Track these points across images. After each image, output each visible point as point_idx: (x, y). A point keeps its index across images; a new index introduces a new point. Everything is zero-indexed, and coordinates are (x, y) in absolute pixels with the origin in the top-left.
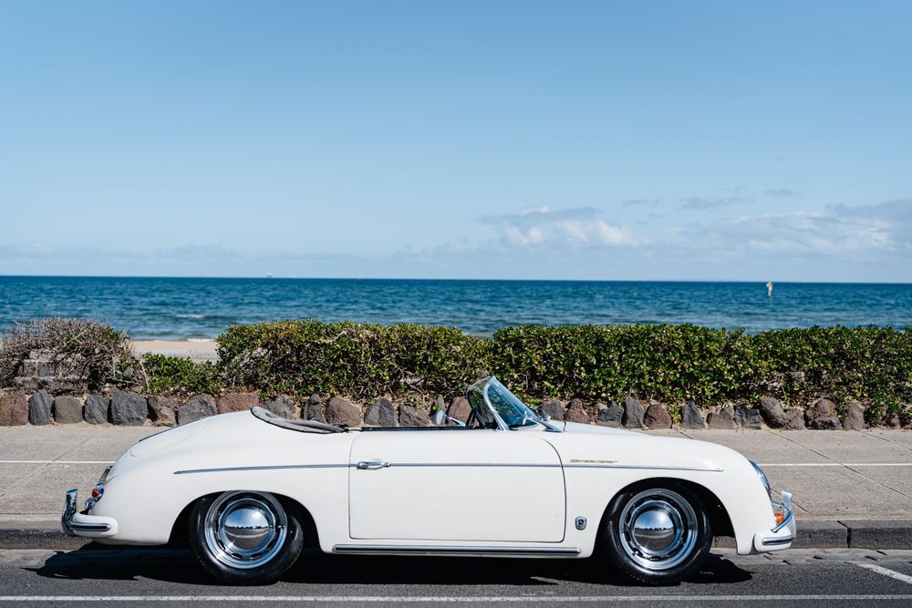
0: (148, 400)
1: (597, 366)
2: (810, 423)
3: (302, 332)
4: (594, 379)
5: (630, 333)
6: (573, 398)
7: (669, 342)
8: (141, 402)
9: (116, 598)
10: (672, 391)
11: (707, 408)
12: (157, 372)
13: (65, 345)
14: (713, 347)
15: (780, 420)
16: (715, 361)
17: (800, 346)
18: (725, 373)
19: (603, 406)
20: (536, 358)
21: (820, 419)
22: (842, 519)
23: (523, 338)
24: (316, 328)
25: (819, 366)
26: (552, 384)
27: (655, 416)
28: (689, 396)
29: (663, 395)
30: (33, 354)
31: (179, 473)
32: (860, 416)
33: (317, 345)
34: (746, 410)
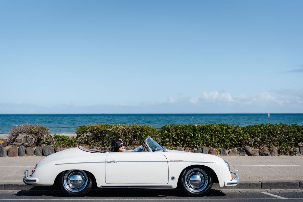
0: (54, 148)
1: (193, 137)
2: (261, 154)
3: (102, 127)
4: (193, 141)
5: (203, 126)
6: (186, 147)
7: (216, 129)
8: (52, 149)
9: (37, 200)
10: (217, 144)
11: (228, 150)
12: (58, 140)
13: (29, 132)
14: (230, 130)
15: (251, 153)
16: (230, 135)
17: (257, 130)
18: (234, 138)
19: (195, 149)
20: (174, 134)
21: (264, 153)
22: (260, 180)
23: (170, 128)
24: (106, 126)
25: (263, 136)
26: (179, 142)
27: (212, 152)
28: (222, 146)
29: (214, 146)
30: (20, 135)
31: (56, 165)
32: (276, 152)
33: (106, 131)
34: (240, 150)
